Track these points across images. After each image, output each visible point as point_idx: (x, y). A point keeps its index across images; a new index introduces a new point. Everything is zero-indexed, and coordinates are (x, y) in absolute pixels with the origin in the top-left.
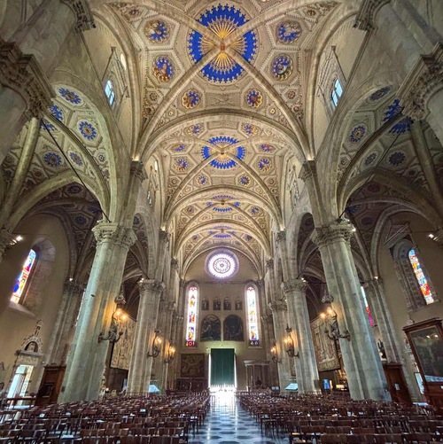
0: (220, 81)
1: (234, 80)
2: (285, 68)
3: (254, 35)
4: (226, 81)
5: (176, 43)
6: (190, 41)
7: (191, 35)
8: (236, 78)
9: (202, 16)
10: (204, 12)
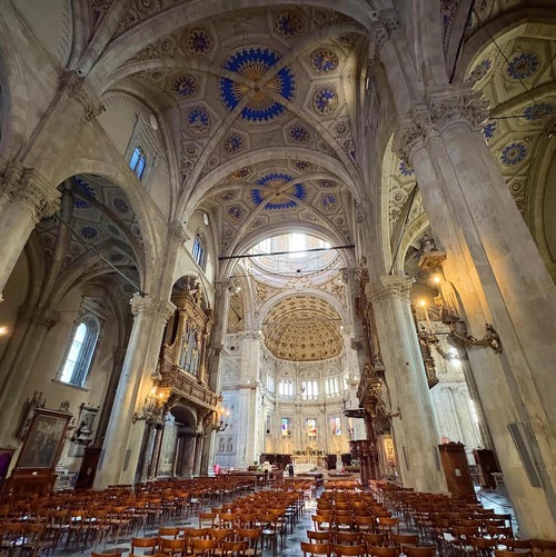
0: (252, 51)
1: (234, 54)
2: (181, 88)
3: (228, 105)
4: (245, 52)
5: (309, 86)
6: (293, 89)
7: (292, 95)
8: (233, 58)
9: (281, 111)
10: (280, 114)
